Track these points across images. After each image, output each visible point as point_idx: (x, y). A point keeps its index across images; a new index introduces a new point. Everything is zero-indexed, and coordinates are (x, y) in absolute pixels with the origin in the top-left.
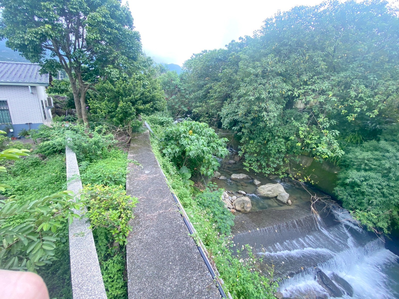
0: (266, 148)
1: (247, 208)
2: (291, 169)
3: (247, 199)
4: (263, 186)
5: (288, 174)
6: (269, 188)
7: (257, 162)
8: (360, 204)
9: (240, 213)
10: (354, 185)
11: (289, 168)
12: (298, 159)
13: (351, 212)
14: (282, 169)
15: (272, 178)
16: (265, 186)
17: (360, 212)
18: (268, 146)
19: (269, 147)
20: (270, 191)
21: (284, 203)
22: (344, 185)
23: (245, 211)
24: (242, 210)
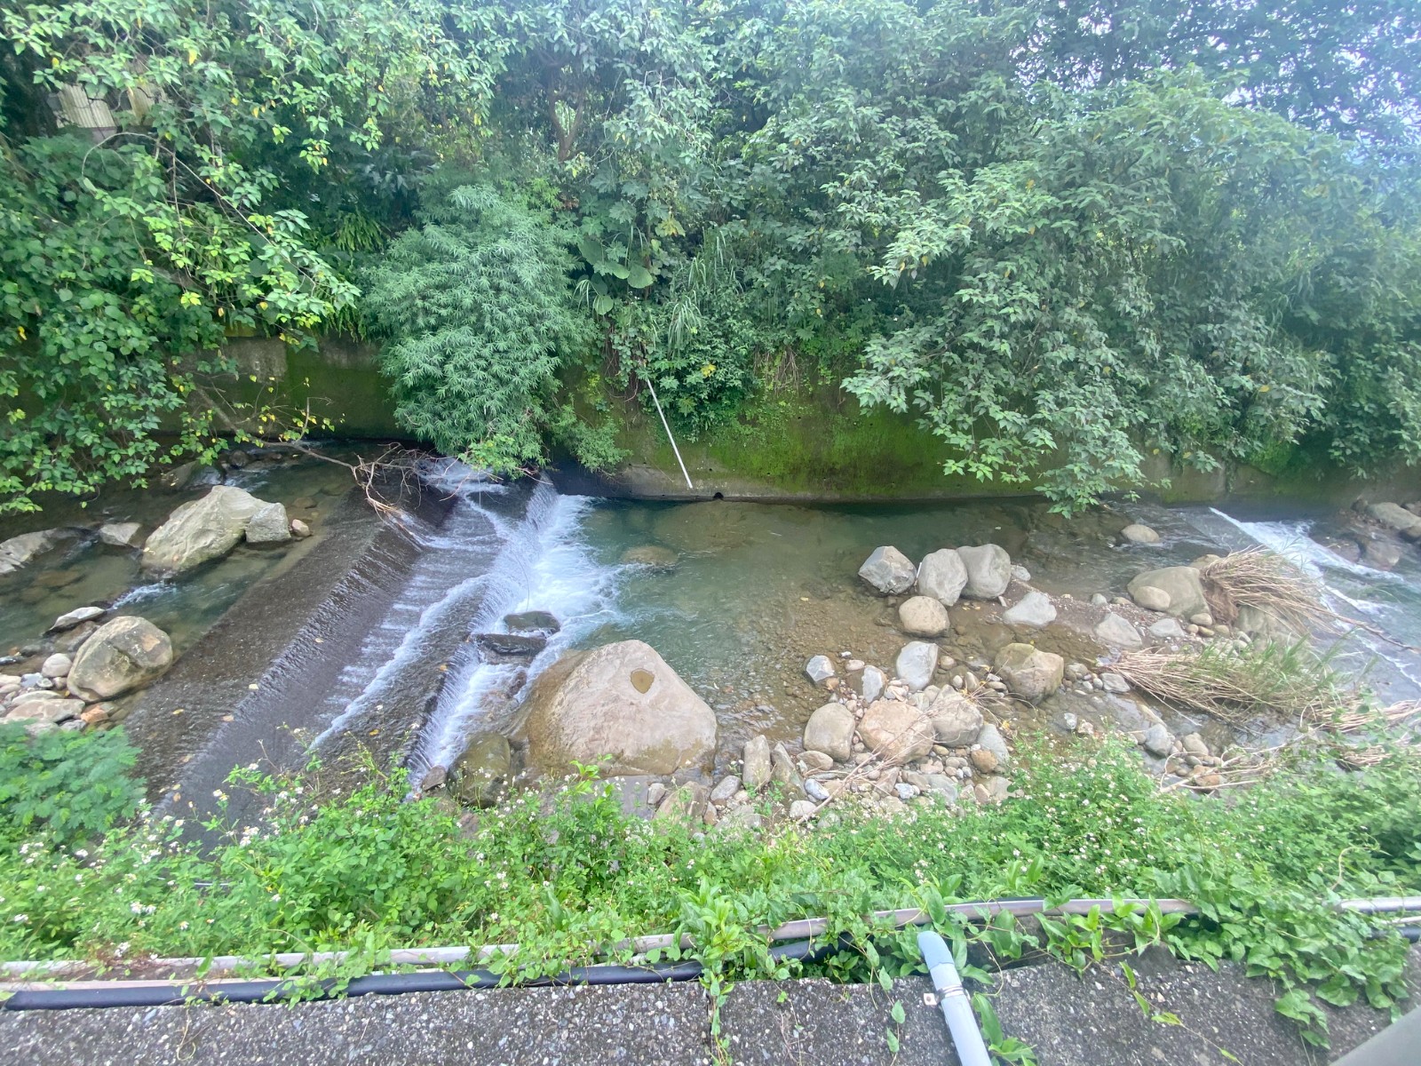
0: (50, 363)
1: (152, 655)
2: (225, 409)
3: (121, 625)
4: (158, 535)
5: (229, 436)
6: (189, 524)
7: (52, 449)
8: (469, 426)
9: (141, 694)
10: (430, 381)
11: (218, 410)
12: (227, 365)
13: (463, 456)
14: (191, 425)
15: (175, 479)
16: (168, 525)
17: (480, 446)
18: (51, 349)
19: (62, 349)
20: (203, 532)
21: (285, 543)
22: (410, 393)
23: (155, 670)
24: (137, 678)
